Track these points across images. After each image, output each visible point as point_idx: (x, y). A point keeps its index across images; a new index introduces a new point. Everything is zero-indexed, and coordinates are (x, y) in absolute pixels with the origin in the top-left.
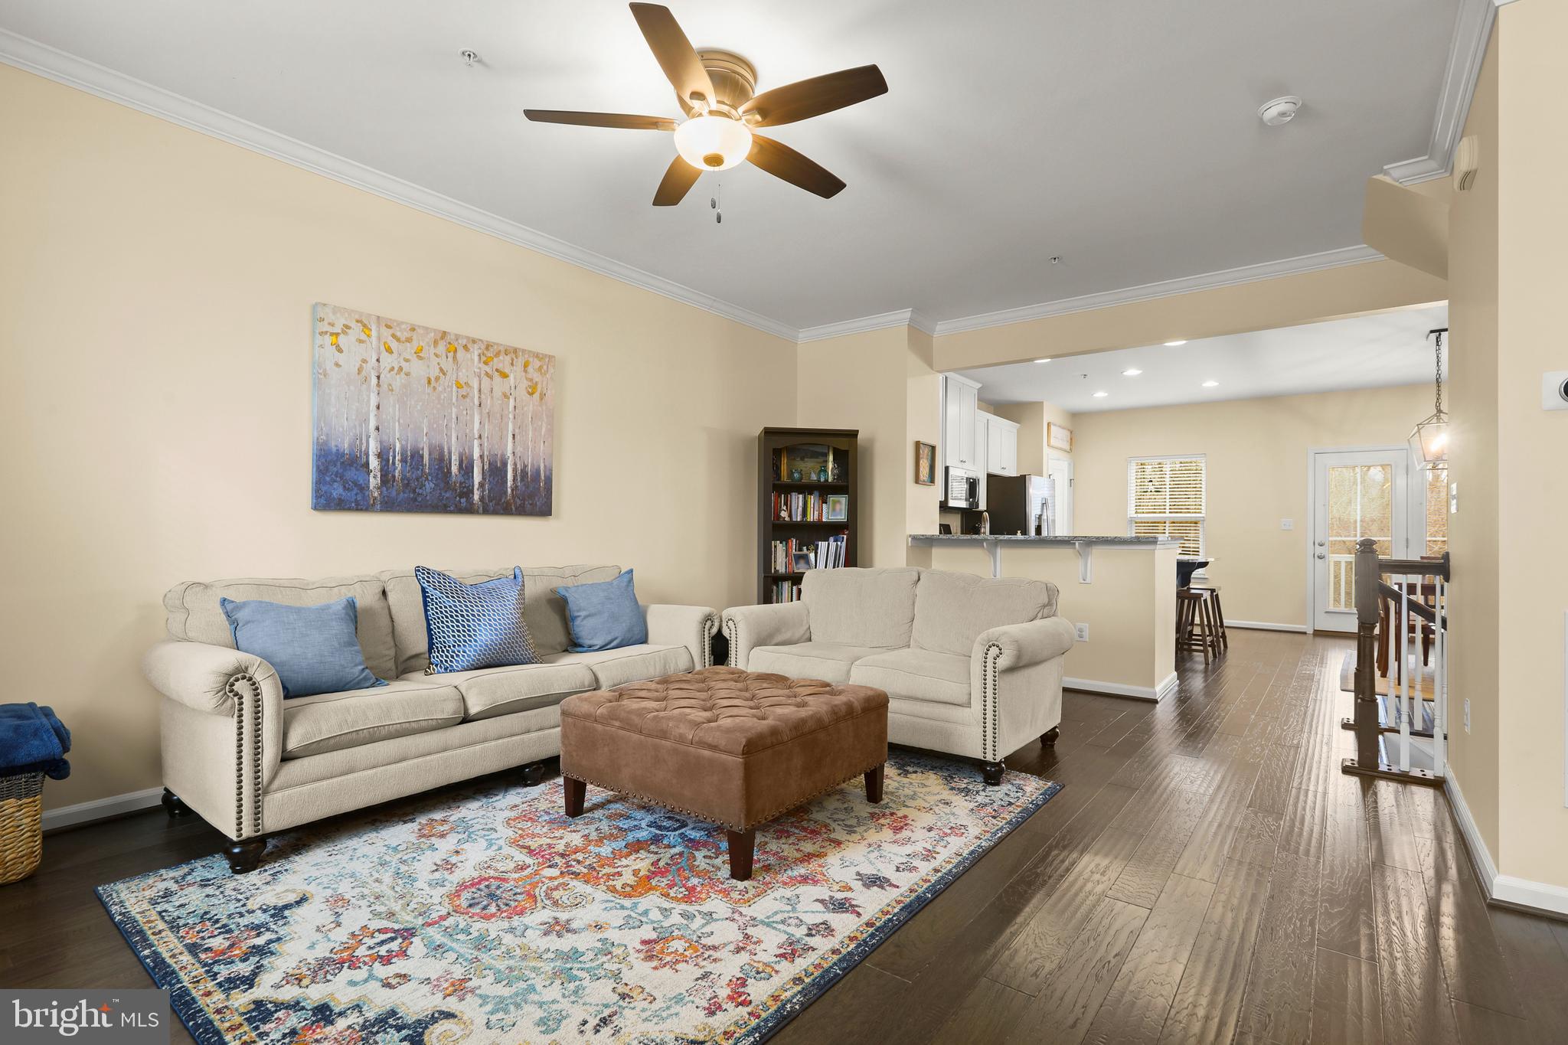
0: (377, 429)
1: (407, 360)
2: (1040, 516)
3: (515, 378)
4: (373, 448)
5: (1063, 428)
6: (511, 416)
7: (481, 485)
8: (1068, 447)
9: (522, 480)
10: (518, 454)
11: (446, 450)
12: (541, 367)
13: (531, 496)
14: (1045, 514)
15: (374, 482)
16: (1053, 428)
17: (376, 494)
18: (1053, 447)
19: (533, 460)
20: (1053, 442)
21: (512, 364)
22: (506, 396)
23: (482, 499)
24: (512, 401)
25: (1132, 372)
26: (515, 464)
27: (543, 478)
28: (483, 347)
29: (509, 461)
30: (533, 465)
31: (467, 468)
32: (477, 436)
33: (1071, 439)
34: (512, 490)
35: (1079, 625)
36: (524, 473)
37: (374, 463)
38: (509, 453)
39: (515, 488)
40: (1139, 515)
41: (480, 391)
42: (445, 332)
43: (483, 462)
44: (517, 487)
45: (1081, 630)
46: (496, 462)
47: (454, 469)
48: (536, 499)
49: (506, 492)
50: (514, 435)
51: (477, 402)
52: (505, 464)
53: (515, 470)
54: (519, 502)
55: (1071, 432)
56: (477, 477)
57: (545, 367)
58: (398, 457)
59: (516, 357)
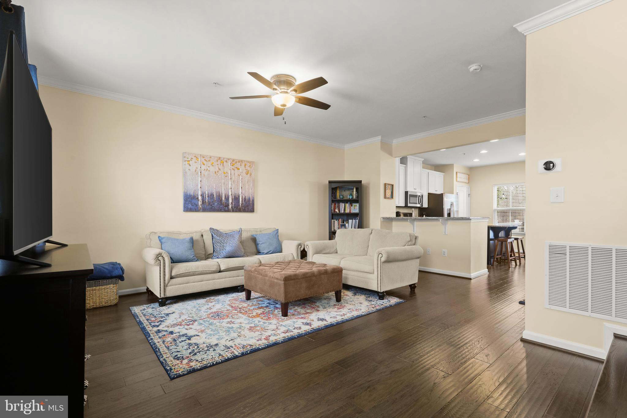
0: (201, 188)
1: (209, 167)
2: (450, 209)
3: (242, 169)
4: (200, 193)
5: (464, 174)
6: (241, 181)
7: (232, 203)
8: (467, 181)
9: (244, 201)
10: (243, 193)
11: (221, 193)
12: (250, 166)
13: (248, 206)
14: (452, 208)
15: (200, 203)
16: (458, 174)
17: (201, 207)
18: (458, 181)
19: (248, 195)
20: (458, 179)
21: (241, 165)
22: (239, 175)
23: (232, 207)
24: (241, 177)
25: (484, 152)
26: (242, 196)
27: (251, 200)
28: (232, 161)
29: (240, 196)
30: (248, 197)
31: (227, 198)
32: (230, 188)
33: (469, 178)
34: (241, 205)
35: (443, 250)
36: (245, 199)
37: (200, 198)
38: (240, 193)
40: (498, 208)
41: (231, 174)
42: (220, 157)
43: (232, 196)
44: (243, 203)
45: (444, 252)
46: (236, 196)
47: (223, 199)
48: (249, 207)
49: (239, 205)
50: (242, 187)
51: (230, 178)
52: (239, 197)
53: (242, 198)
54: (243, 208)
55: (469, 175)
56: (230, 201)
57: (251, 165)
58: (207, 196)
59: (242, 163)
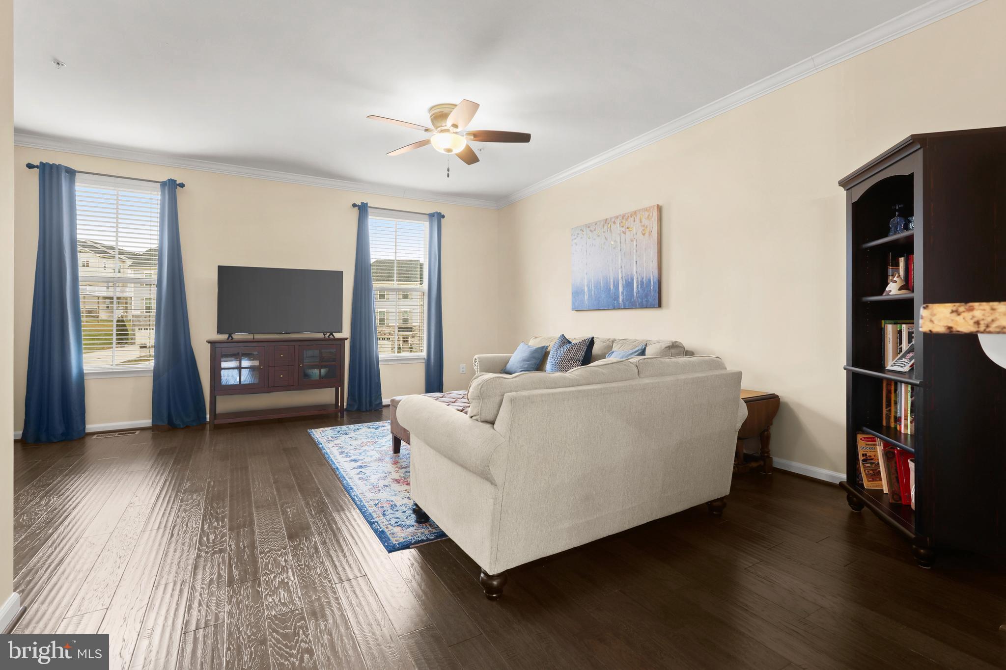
0: (587, 274)
1: (594, 239)
3: (636, 228)
4: (586, 284)
6: (635, 251)
7: (623, 293)
9: (641, 287)
10: (639, 272)
11: (608, 277)
12: (649, 216)
13: (646, 296)
15: (587, 297)
17: (587, 303)
19: (646, 274)
21: (634, 221)
22: (632, 241)
23: (623, 300)
24: (635, 242)
26: (638, 278)
27: (652, 284)
28: (621, 218)
29: (635, 277)
30: (646, 277)
31: (617, 285)
32: (620, 267)
34: (636, 294)
36: (642, 282)
37: (586, 289)
38: (635, 273)
39: (638, 292)
41: (621, 242)
42: (606, 219)
43: (623, 280)
46: (628, 279)
47: (612, 287)
48: (649, 298)
49: (633, 295)
50: (636, 262)
51: (619, 249)
52: (632, 279)
53: (637, 282)
54: (640, 300)
56: (621, 289)
57: (651, 214)
58: (593, 285)
59: (636, 216)
